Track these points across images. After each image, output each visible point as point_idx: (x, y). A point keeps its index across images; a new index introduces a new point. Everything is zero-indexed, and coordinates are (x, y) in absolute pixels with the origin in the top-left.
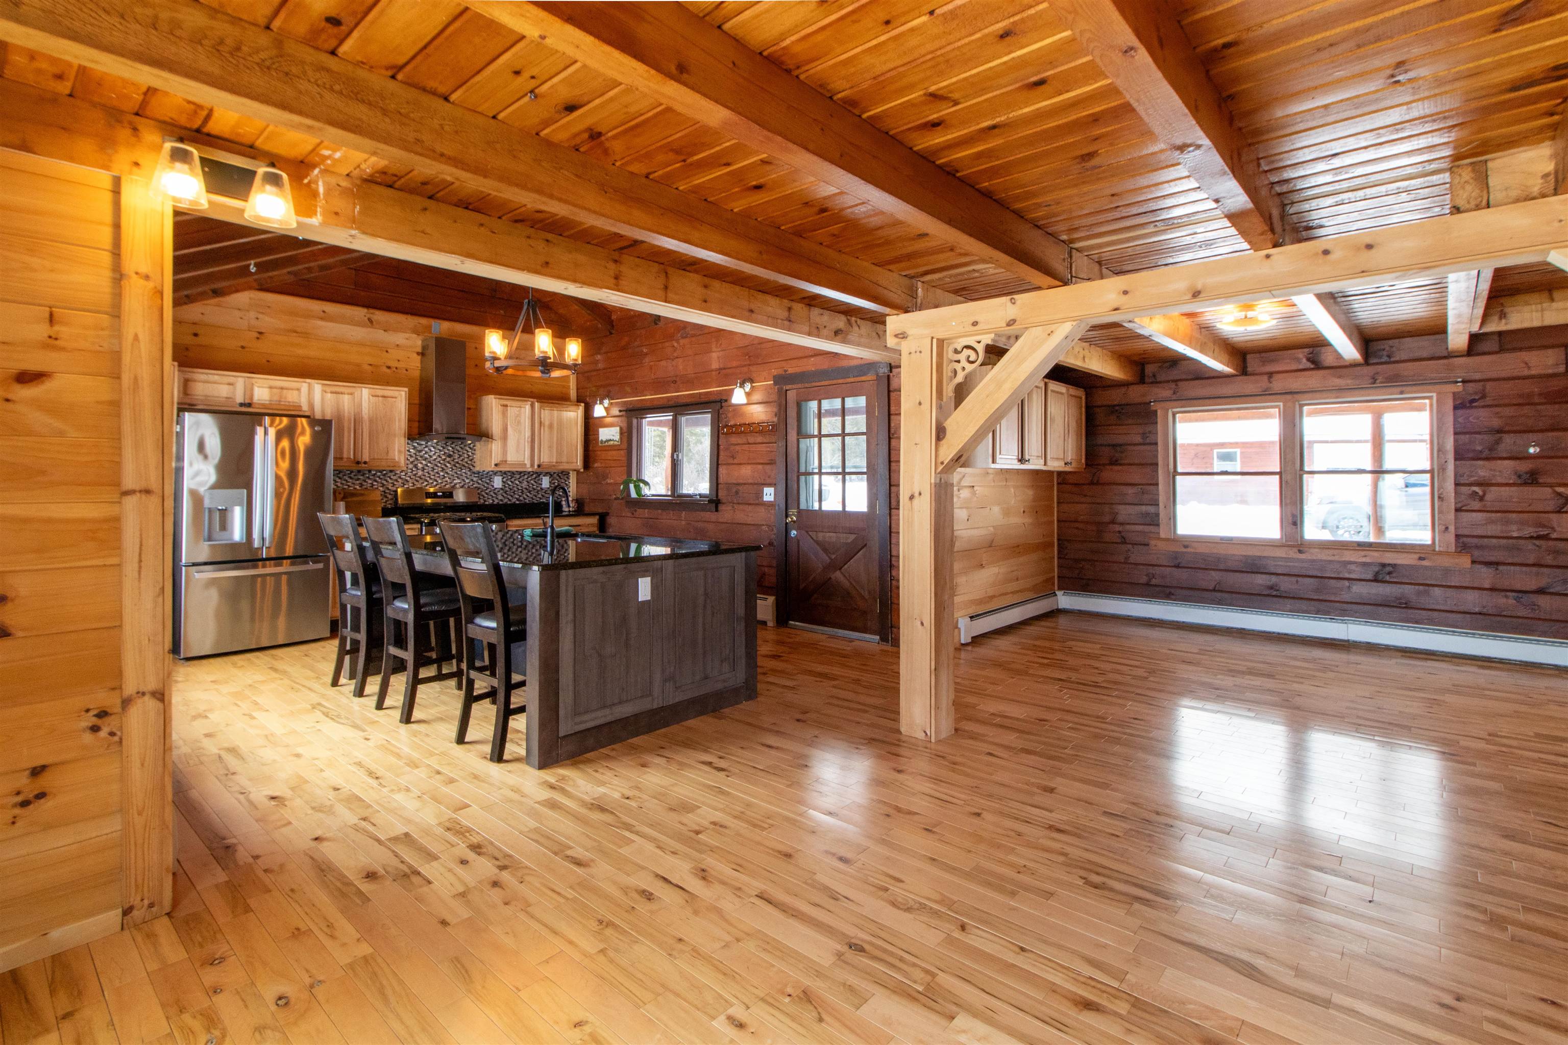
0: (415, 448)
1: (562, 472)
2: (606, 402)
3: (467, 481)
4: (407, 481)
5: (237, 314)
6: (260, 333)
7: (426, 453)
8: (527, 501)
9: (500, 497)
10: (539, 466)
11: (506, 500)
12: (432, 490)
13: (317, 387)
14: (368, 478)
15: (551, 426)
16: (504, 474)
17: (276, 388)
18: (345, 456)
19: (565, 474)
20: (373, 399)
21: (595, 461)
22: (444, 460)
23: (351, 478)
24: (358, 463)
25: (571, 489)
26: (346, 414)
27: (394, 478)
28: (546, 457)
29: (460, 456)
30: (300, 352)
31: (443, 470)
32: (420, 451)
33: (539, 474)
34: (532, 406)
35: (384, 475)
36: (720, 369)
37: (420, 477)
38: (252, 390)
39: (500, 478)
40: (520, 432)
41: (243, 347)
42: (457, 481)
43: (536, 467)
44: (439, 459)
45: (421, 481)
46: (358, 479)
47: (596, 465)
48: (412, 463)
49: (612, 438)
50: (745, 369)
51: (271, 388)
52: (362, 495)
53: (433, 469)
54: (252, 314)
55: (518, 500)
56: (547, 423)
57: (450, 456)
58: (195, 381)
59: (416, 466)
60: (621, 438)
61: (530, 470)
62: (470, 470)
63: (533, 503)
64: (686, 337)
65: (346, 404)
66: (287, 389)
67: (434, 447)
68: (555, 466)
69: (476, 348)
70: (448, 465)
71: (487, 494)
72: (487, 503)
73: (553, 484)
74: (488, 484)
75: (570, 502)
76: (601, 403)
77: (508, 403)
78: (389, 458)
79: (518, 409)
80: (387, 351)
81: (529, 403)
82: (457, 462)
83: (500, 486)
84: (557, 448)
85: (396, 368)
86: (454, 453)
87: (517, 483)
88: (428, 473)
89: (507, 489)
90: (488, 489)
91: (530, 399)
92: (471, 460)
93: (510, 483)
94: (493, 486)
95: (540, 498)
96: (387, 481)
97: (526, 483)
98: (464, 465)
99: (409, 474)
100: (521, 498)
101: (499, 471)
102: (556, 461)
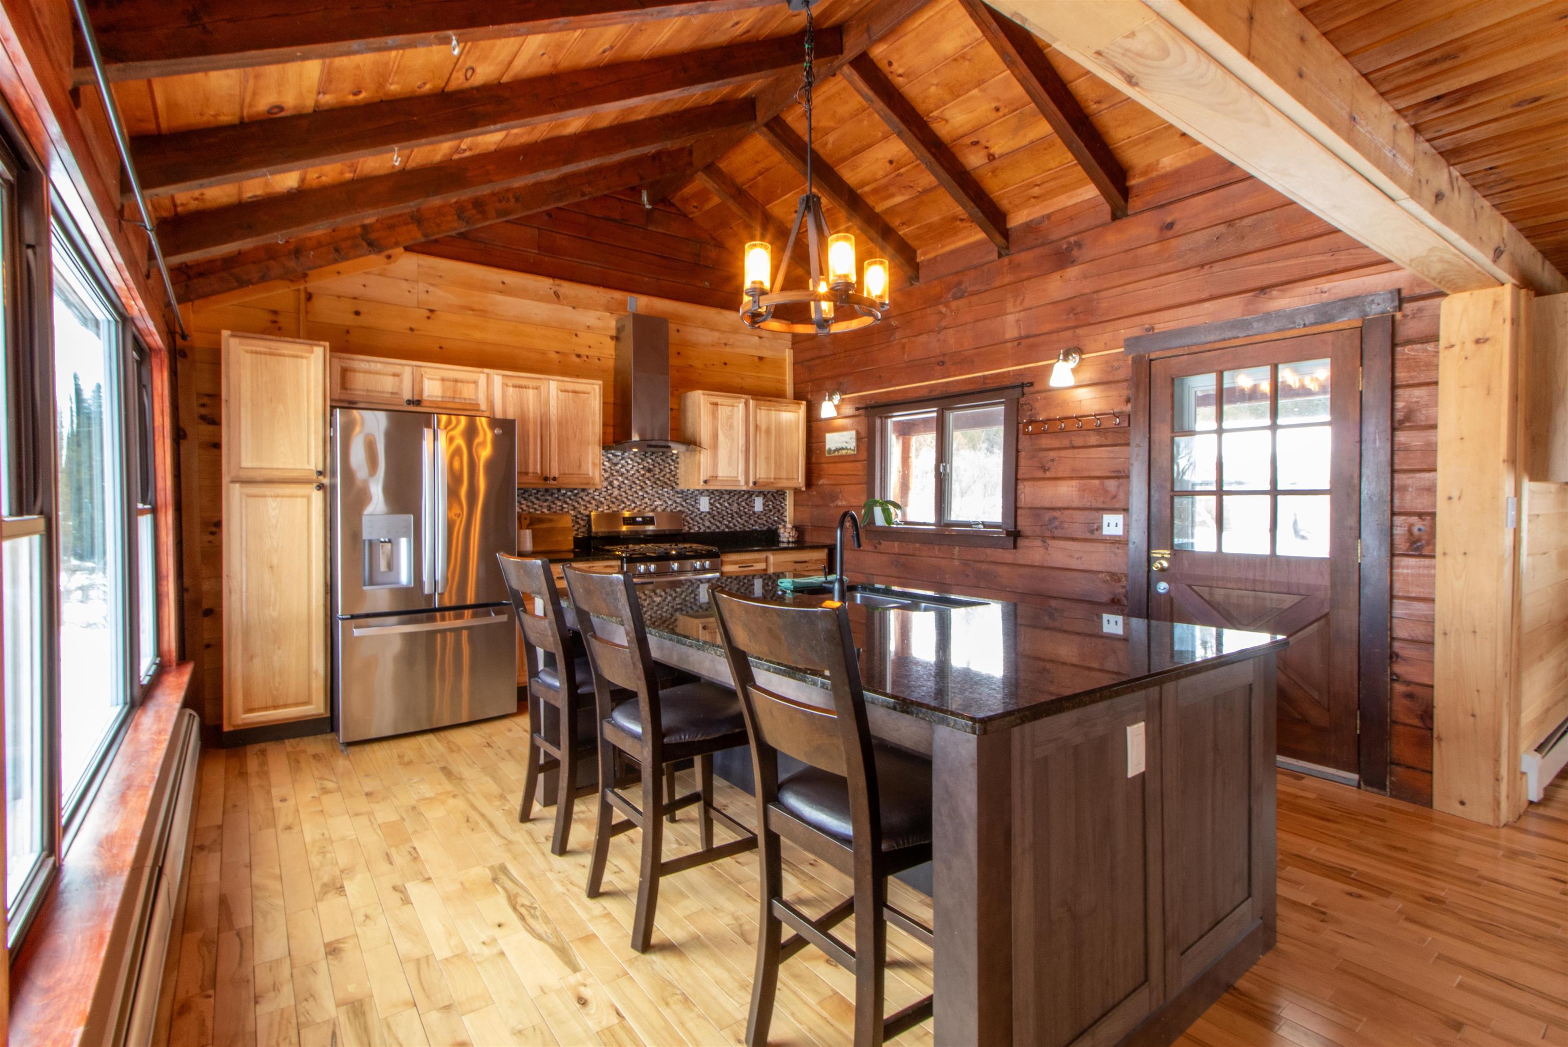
0: (610, 460)
1: (777, 492)
2: (837, 398)
3: (670, 503)
4: (601, 503)
5: (405, 285)
6: (432, 311)
7: (623, 466)
8: (738, 529)
9: (707, 524)
10: (755, 483)
11: (713, 528)
12: (627, 514)
13: (498, 377)
14: (558, 499)
15: (768, 431)
16: (711, 493)
17: (449, 380)
18: (531, 470)
19: (780, 494)
20: (562, 395)
21: (820, 477)
22: (643, 476)
23: (537, 499)
24: (546, 479)
25: (787, 514)
26: (531, 415)
27: (587, 499)
28: (763, 472)
29: (661, 470)
30: (477, 335)
32: (616, 464)
33: (752, 494)
34: (747, 404)
35: (576, 495)
36: (1020, 338)
37: (616, 498)
38: (422, 382)
39: (708, 498)
40: (732, 439)
41: (412, 330)
42: (658, 503)
43: (751, 484)
44: (637, 475)
45: (617, 503)
46: (546, 500)
47: (821, 482)
48: (607, 479)
49: (844, 445)
50: (1068, 333)
51: (443, 380)
52: (551, 520)
53: (631, 487)
54: (422, 286)
55: (727, 527)
56: (764, 427)
58: (354, 370)
59: (611, 484)
60: (858, 446)
61: (744, 488)
62: (673, 488)
63: (745, 531)
64: (962, 297)
65: (531, 402)
66: (462, 381)
67: (632, 460)
68: (772, 483)
69: (678, 331)
70: (648, 482)
71: (692, 519)
72: (692, 531)
73: (768, 506)
74: (693, 506)
75: (788, 530)
76: (829, 400)
77: (719, 400)
78: (582, 472)
79: (730, 408)
80: (576, 335)
81: (743, 400)
82: (658, 479)
83: (707, 509)
84: (775, 459)
85: (587, 357)
86: (655, 467)
87: (726, 505)
88: (625, 492)
89: (715, 513)
90: (693, 512)
91: (746, 396)
92: (674, 476)
93: (718, 505)
94: (699, 509)
95: (753, 525)
96: (579, 503)
97: (736, 505)
98: (665, 483)
99: (604, 493)
100: (731, 525)
101: (707, 490)
102: (773, 476)
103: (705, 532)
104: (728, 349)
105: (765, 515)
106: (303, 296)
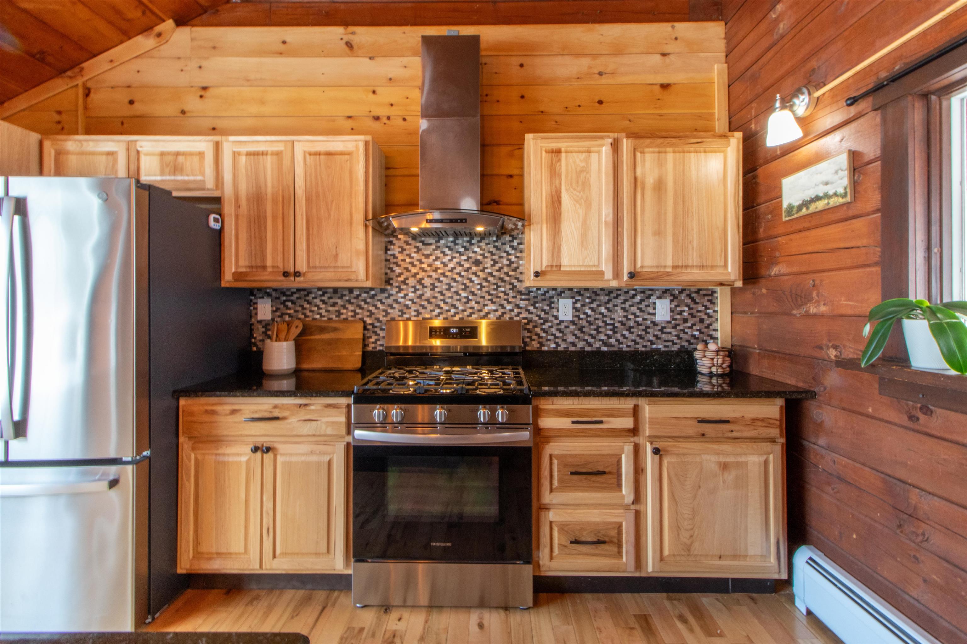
0: (418, 250)
1: (698, 291)
2: (801, 101)
3: (509, 307)
4: (408, 307)
6: (205, 88)
7: (437, 259)
8: (624, 347)
9: (571, 339)
10: (632, 275)
11: (581, 345)
12: (437, 323)
13: (227, 146)
14: (349, 302)
15: (659, 186)
16: (573, 292)
17: (169, 153)
18: (269, 263)
19: (703, 294)
20: (311, 160)
21: (774, 261)
22: (467, 270)
23: (324, 302)
24: (286, 274)
25: (718, 326)
26: (269, 190)
27: (390, 301)
28: (651, 257)
29: (495, 262)
31: (466, 288)
32: (427, 256)
33: (648, 294)
34: (615, 146)
37: (428, 300)
38: (138, 159)
39: (571, 301)
40: (588, 205)
41: (184, 112)
43: (626, 278)
44: (459, 269)
45: (430, 307)
46: (334, 304)
47: (775, 270)
48: (415, 275)
49: (824, 190)
51: (162, 154)
52: (335, 329)
54: (194, 64)
55: (605, 343)
56: (650, 180)
57: (477, 263)
58: (68, 153)
59: (420, 281)
61: (614, 284)
62: (513, 287)
63: (637, 352)
65: (269, 173)
67: (450, 249)
68: (668, 274)
69: (522, 66)
70: (474, 278)
71: (545, 331)
72: (546, 348)
73: (680, 313)
74: (546, 313)
75: (709, 354)
76: (783, 107)
77: (562, 145)
78: (339, 264)
79: (584, 155)
80: (374, 92)
81: (610, 140)
82: (491, 274)
83: (570, 318)
84: (675, 234)
85: (389, 118)
86: (485, 257)
87: (603, 310)
88: (441, 293)
89: (584, 323)
90: (546, 321)
91: (616, 135)
92: (515, 270)
93: (589, 312)
94: (556, 317)
95: (652, 343)
96: (377, 308)
97: (620, 312)
98: (502, 279)
99: (411, 295)
100: (612, 341)
101: (570, 289)
102: (670, 263)
103: (566, 351)
104: (604, 80)
105: (675, 327)
106: (81, 91)
